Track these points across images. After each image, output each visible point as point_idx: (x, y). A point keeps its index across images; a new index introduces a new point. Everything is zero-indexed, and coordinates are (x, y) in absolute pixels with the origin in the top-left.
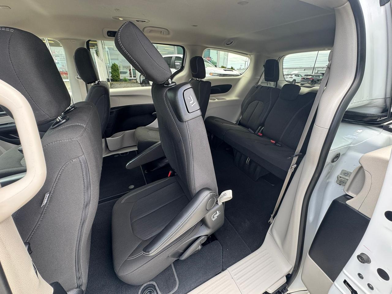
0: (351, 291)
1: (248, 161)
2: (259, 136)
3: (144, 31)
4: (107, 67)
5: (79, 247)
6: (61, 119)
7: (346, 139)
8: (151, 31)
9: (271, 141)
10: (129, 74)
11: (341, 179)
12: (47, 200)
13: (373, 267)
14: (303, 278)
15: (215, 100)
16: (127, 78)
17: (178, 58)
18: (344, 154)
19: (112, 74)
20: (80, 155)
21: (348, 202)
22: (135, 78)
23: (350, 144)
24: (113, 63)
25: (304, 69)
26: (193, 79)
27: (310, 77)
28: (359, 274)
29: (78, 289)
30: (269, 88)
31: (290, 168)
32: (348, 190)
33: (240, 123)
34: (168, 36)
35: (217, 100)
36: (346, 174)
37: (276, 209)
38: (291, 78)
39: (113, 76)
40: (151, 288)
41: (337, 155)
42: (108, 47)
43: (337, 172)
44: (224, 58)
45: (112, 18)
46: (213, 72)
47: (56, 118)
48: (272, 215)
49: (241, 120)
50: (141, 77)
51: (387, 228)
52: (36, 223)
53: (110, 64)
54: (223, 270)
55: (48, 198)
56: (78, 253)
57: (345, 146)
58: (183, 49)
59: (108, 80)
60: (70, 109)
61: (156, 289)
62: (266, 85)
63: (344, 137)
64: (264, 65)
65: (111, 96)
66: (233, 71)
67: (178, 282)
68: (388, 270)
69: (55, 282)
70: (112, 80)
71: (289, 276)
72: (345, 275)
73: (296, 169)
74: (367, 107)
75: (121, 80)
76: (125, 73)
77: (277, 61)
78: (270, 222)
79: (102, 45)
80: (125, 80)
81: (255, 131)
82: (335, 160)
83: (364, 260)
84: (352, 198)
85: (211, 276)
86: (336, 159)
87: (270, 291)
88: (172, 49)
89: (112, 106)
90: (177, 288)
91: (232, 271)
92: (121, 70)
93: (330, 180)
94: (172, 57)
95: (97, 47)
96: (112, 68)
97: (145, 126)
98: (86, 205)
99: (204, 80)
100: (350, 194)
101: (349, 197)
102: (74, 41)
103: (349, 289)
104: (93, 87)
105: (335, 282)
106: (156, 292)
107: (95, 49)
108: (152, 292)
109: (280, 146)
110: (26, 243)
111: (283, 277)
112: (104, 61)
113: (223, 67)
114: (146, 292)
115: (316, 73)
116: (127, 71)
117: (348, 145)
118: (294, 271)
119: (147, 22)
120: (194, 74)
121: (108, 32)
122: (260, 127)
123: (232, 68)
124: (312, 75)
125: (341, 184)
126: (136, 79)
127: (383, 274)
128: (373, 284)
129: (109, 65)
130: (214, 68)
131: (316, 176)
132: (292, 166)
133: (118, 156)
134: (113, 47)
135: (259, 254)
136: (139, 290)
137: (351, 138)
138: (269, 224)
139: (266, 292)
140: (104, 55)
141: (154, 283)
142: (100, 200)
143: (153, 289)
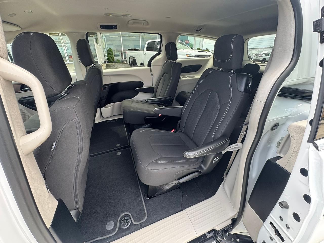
0: (274, 230)
3: (129, 23)
4: (104, 51)
5: (76, 181)
6: (64, 93)
7: (287, 112)
8: (134, 23)
10: (121, 56)
12: (55, 147)
13: (290, 212)
14: (243, 221)
15: (187, 77)
16: (119, 60)
18: (283, 124)
19: (107, 57)
20: (75, 118)
21: (278, 162)
23: (289, 116)
24: (109, 48)
26: (168, 61)
28: (281, 217)
29: (76, 210)
31: (240, 135)
32: (280, 152)
34: (148, 27)
35: (188, 78)
37: (229, 167)
38: (261, 57)
39: (109, 58)
40: (127, 217)
41: (276, 124)
42: (105, 35)
43: (278, 139)
45: (104, 15)
46: (189, 53)
47: (61, 93)
48: (225, 172)
50: (130, 59)
51: (300, 181)
52: (48, 161)
53: (106, 49)
54: (181, 210)
55: (55, 146)
56: (75, 185)
57: (283, 117)
58: (160, 36)
59: (105, 62)
60: (71, 86)
61: (130, 218)
63: (285, 111)
65: (103, 75)
66: (206, 52)
67: (147, 215)
68: (300, 213)
69: (59, 199)
70: (108, 62)
71: (235, 220)
72: (271, 218)
74: (306, 84)
75: (115, 62)
76: (118, 55)
78: (224, 178)
80: (118, 62)
82: (274, 128)
83: (283, 206)
84: (282, 158)
85: (172, 214)
86: (276, 128)
87: (217, 228)
89: (104, 84)
90: (145, 219)
91: (188, 211)
92: (115, 53)
93: (271, 145)
94: (155, 42)
95: (97, 35)
96: (108, 52)
97: (130, 99)
98: (80, 152)
99: (177, 61)
100: (281, 155)
101: (279, 158)
102: (77, 33)
103: (274, 229)
104: (90, 69)
106: (130, 220)
107: (95, 37)
108: (128, 220)
110: (42, 173)
111: (229, 219)
112: (101, 46)
113: (198, 49)
114: (124, 219)
116: (120, 54)
117: (288, 116)
118: (238, 216)
119: (131, 16)
120: (169, 56)
121: (101, 26)
123: (207, 50)
126: (126, 61)
127: (296, 217)
128: (289, 225)
129: (105, 49)
130: (191, 50)
131: (257, 140)
132: (242, 133)
133: (109, 122)
134: (109, 34)
135: (211, 200)
136: (119, 217)
137: (290, 111)
138: (223, 179)
139: (214, 229)
140: (102, 42)
141: (130, 214)
142: (95, 154)
143: (128, 218)
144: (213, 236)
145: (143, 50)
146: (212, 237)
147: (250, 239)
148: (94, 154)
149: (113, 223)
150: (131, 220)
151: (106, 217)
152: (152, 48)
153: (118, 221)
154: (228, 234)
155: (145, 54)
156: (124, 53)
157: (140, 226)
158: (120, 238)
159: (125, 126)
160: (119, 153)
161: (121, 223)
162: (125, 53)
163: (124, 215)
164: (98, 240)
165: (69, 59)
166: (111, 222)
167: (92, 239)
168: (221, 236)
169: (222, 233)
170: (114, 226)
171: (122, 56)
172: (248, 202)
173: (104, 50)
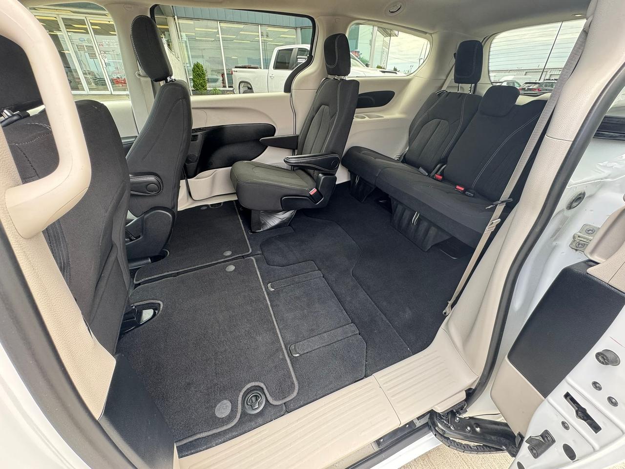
0: (575, 409)
1: (415, 218)
2: (437, 180)
7: (602, 169)
9: (458, 187)
10: (222, 82)
11: (580, 239)
15: (365, 118)
16: (218, 89)
17: (302, 51)
18: (591, 196)
19: (194, 81)
21: (591, 271)
22: (231, 89)
23: (607, 178)
24: (196, 63)
25: (524, 73)
26: (329, 78)
27: (536, 86)
28: (595, 383)
30: (460, 96)
31: (489, 224)
32: (592, 252)
33: (405, 159)
35: (367, 119)
36: (590, 232)
37: (457, 292)
39: (196, 85)
40: (258, 392)
41: (580, 194)
42: (186, 34)
43: (575, 229)
44: (383, 52)
48: (449, 302)
49: (407, 155)
50: (241, 86)
53: (190, 65)
54: (366, 376)
57: (595, 180)
58: (312, 21)
61: (264, 393)
62: (456, 91)
63: (598, 167)
64: (455, 54)
65: (193, 108)
66: (396, 73)
67: (298, 387)
70: (195, 92)
71: (471, 392)
72: (568, 386)
73: (498, 227)
75: (209, 92)
76: (216, 81)
77: (481, 44)
78: (445, 313)
79: (177, 31)
80: (215, 92)
81: (429, 172)
82: (575, 204)
83: (607, 360)
84: (597, 263)
85: (347, 383)
86: (577, 203)
87: (439, 408)
88: (293, 37)
89: (195, 126)
90: (295, 393)
91: (380, 378)
92: (209, 75)
93: (558, 242)
94: (292, 50)
95: (169, 35)
96: (194, 71)
97: (250, 160)
99: (347, 78)
100: (595, 258)
101: (591, 263)
102: (130, 6)
103: (573, 407)
104: (163, 88)
105: (549, 397)
106: (264, 397)
107: (166, 38)
108: (259, 397)
109: (473, 197)
111: (460, 391)
112: (180, 59)
113: (378, 67)
114: (250, 396)
115: (547, 80)
116: (219, 77)
117: (602, 179)
118: (479, 384)
122: (438, 166)
123: (395, 69)
124: (539, 83)
125: (578, 249)
126: (233, 91)
128: (617, 398)
129: (188, 65)
130: (365, 69)
131: (537, 230)
132: (494, 220)
133: (206, 208)
134: (194, 34)
135: (425, 356)
136: (240, 391)
137: (610, 167)
138: (444, 317)
139: (432, 410)
140: (181, 49)
141: (262, 385)
142: (181, 271)
143: (260, 393)
144: (427, 423)
145: (267, 67)
146: (426, 425)
147: (506, 428)
148: (179, 271)
149: (229, 404)
150: (266, 398)
151: (213, 394)
152: (285, 63)
153: (240, 398)
154: (458, 419)
155: (271, 75)
156: (227, 74)
157: (284, 408)
158: (245, 432)
159: (239, 216)
160: (231, 268)
161: (246, 403)
162: (230, 74)
163: (252, 387)
164: (200, 438)
165: (113, 87)
166: (225, 401)
167: (189, 437)
168: (445, 424)
169: (446, 418)
170: (232, 410)
171: (223, 80)
172: (507, 356)
173: (186, 68)
